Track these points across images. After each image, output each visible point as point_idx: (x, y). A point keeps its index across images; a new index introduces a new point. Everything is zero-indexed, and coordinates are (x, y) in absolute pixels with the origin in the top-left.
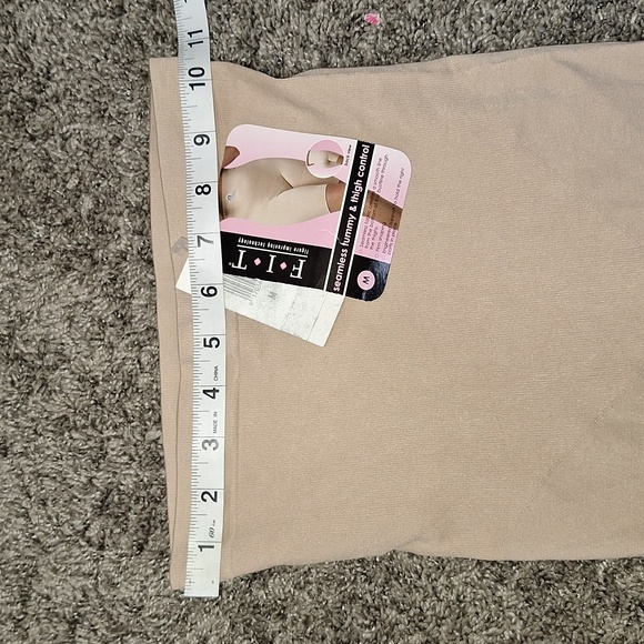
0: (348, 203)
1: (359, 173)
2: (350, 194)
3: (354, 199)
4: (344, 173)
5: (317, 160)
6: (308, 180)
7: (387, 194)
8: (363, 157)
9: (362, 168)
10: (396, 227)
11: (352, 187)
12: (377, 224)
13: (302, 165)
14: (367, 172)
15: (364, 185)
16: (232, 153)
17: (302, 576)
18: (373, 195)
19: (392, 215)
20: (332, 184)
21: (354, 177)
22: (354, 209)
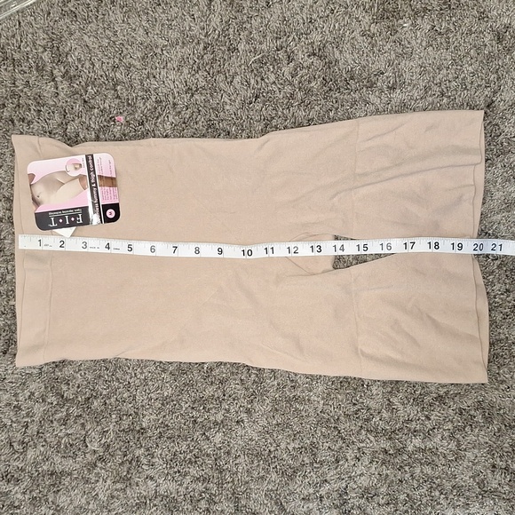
0: (91, 184)
1: (91, 169)
2: (90, 180)
3: (93, 181)
4: (84, 171)
5: (70, 168)
6: (70, 178)
7: (106, 174)
8: (90, 161)
9: (91, 166)
10: (115, 186)
11: (90, 176)
12: (106, 188)
13: (65, 173)
14: (94, 167)
15: (95, 173)
16: (32, 176)
17: (79, 366)
18: (100, 177)
19: (111, 182)
20: (81, 178)
21: (89, 171)
22: (94, 185)
